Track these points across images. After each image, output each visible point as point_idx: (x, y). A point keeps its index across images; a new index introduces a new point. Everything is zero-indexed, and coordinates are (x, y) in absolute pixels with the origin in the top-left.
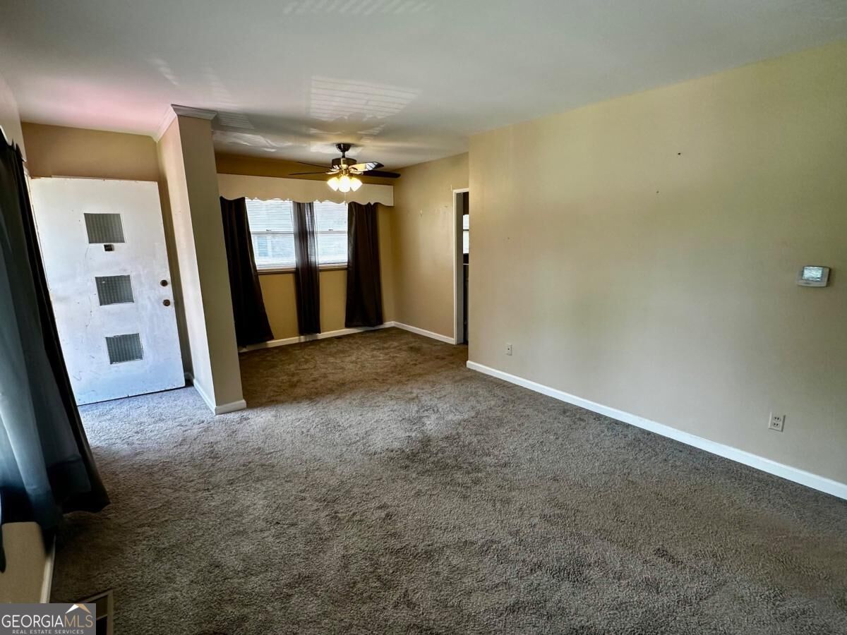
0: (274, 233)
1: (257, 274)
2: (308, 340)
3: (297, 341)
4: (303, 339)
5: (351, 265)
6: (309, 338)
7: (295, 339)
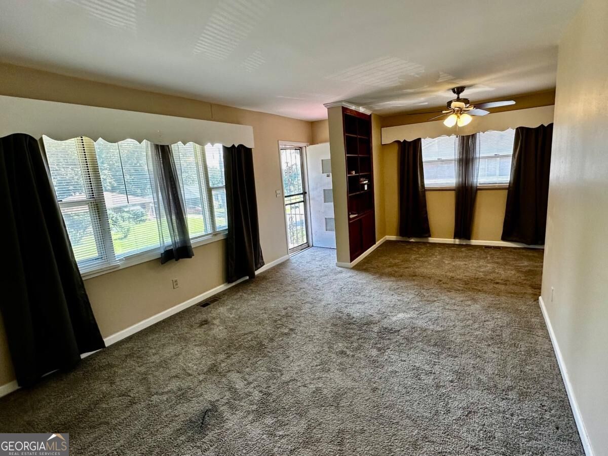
0: (443, 161)
1: (424, 190)
2: (462, 243)
3: (452, 243)
4: (457, 241)
5: (511, 185)
6: (464, 242)
7: (451, 241)
